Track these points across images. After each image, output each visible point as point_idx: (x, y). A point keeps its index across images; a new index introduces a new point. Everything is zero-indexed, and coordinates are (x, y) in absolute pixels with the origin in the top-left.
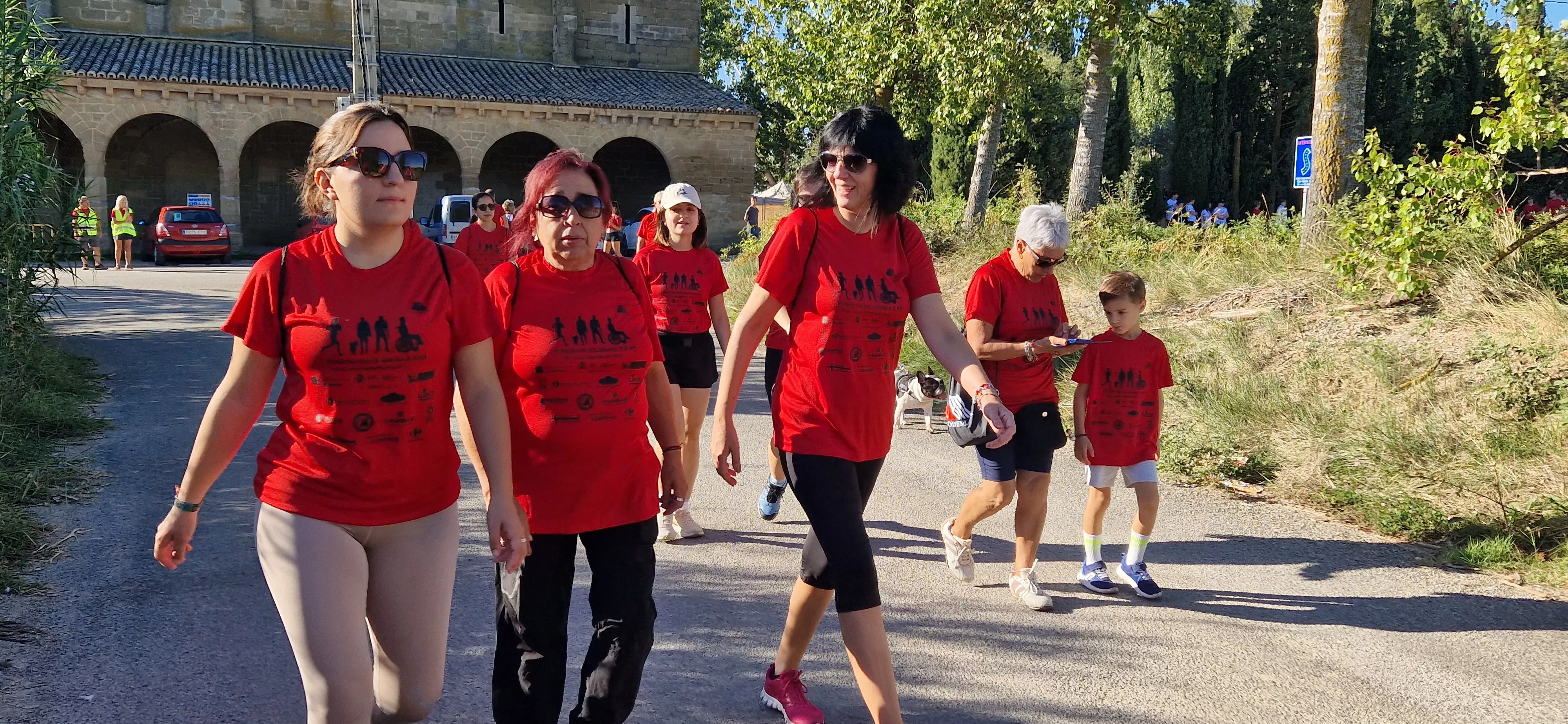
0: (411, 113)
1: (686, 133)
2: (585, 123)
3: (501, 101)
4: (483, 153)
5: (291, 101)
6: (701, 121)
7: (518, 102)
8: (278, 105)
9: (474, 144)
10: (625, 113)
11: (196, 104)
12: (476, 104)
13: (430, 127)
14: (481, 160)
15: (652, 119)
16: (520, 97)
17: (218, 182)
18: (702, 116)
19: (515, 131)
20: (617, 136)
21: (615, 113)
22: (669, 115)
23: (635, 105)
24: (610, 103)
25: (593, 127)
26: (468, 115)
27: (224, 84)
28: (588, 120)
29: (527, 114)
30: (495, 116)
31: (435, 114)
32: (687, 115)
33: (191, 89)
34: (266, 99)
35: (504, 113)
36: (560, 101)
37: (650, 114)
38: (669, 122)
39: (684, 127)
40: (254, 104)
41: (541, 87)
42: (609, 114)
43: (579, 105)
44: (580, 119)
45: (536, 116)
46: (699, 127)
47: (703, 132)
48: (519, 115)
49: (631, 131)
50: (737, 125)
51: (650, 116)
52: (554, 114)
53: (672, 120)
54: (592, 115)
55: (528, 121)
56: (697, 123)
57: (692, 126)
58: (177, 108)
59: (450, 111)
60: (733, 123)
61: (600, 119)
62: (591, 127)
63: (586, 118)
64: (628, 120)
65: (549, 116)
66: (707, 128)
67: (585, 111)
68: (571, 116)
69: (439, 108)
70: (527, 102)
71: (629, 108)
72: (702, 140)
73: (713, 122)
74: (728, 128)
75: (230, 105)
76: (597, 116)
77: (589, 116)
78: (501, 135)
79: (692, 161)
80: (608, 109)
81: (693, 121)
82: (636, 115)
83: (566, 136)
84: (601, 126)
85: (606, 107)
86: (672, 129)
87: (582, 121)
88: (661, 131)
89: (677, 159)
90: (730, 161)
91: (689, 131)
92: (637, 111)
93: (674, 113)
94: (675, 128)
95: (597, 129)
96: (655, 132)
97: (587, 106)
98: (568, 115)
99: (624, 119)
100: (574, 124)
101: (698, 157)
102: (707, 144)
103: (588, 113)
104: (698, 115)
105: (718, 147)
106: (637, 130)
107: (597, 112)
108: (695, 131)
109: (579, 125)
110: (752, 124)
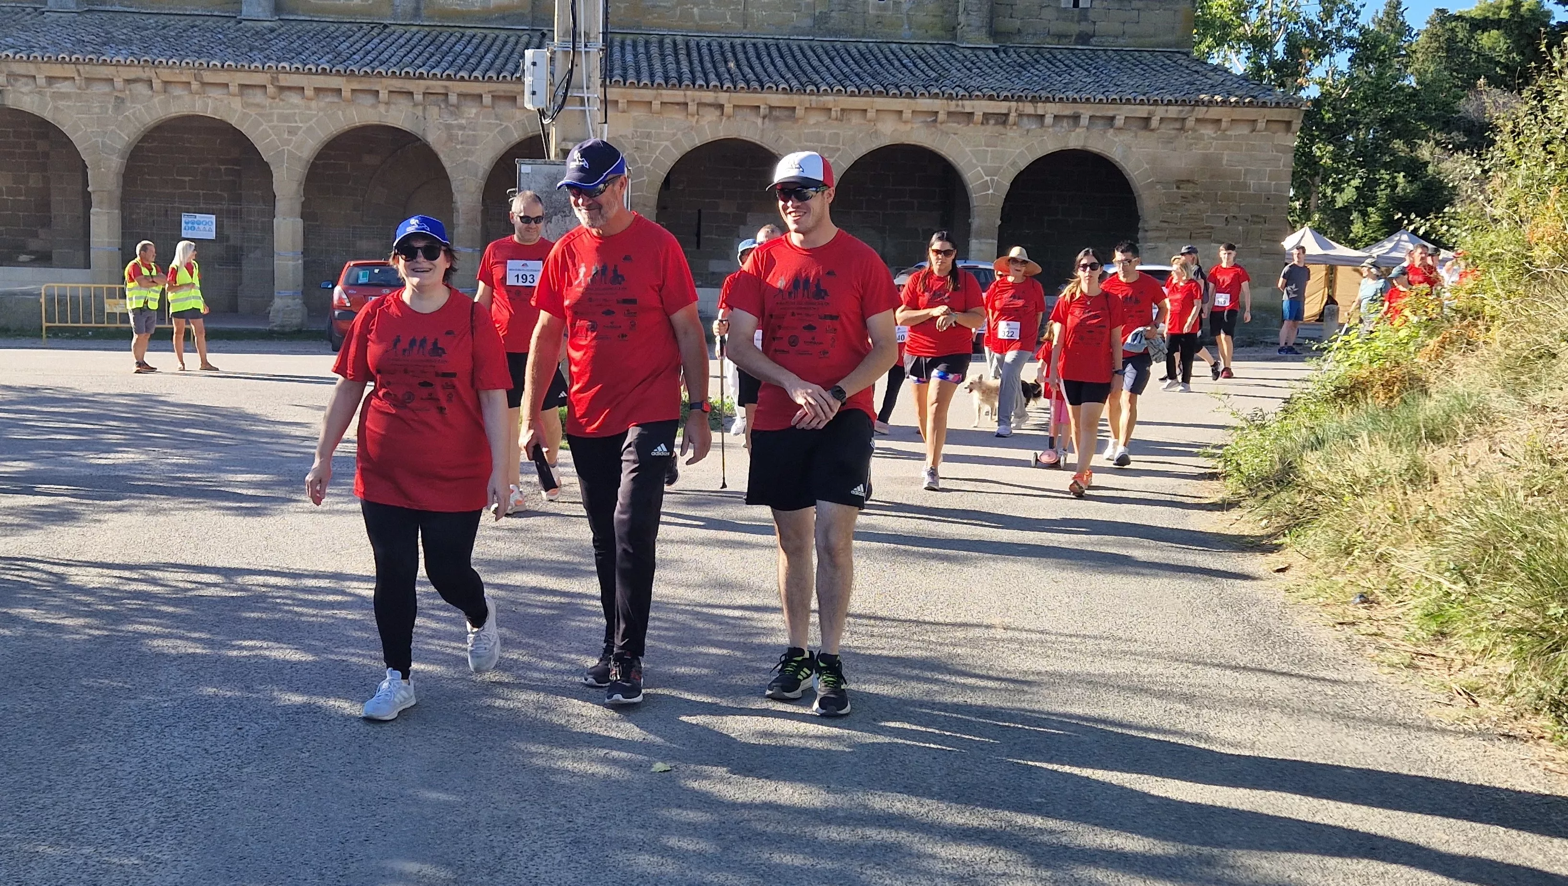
0: (729, 117)
1: (1170, 141)
2: (1000, 128)
6: (1197, 120)
10: (1068, 110)
13: (755, 138)
15: (1113, 118)
16: (898, 87)
20: (1052, 146)
21: (1050, 110)
23: (1084, 96)
24: (1044, 93)
25: (1012, 133)
28: (1005, 123)
29: (907, 115)
36: (962, 92)
37: (1110, 111)
38: (1143, 124)
39: (1168, 130)
43: (991, 98)
44: (992, 122)
45: (920, 118)
46: (1194, 130)
47: (1201, 138)
48: (895, 116)
52: (950, 113)
53: (1146, 121)
54: (1013, 114)
55: (909, 127)
56: (1190, 123)
57: (1182, 129)
59: (787, 113)
61: (1025, 119)
62: (1010, 133)
63: (1003, 119)
64: (1071, 122)
65: (942, 116)
66: (1208, 131)
70: (908, 96)
71: (1075, 100)
72: (1198, 151)
73: (1219, 121)
76: (1020, 115)
77: (1007, 115)
79: (1178, 188)
80: (1040, 104)
81: (1184, 119)
82: (1086, 112)
83: (967, 149)
84: (1028, 131)
85: (1034, 100)
86: (1148, 133)
87: (997, 123)
88: (1126, 137)
89: (1151, 185)
90: (1246, 186)
91: (1177, 137)
92: (1089, 106)
93: (1151, 107)
94: (1153, 130)
95: (1021, 136)
96: (1116, 139)
97: (1006, 99)
98: (971, 114)
99: (1065, 120)
100: (983, 127)
101: (1188, 181)
102: (1207, 159)
103: (1005, 111)
104: (1193, 110)
105: (1224, 162)
106: (1086, 137)
107: (1021, 108)
108: (1186, 137)
109: (991, 128)
110: (1289, 124)
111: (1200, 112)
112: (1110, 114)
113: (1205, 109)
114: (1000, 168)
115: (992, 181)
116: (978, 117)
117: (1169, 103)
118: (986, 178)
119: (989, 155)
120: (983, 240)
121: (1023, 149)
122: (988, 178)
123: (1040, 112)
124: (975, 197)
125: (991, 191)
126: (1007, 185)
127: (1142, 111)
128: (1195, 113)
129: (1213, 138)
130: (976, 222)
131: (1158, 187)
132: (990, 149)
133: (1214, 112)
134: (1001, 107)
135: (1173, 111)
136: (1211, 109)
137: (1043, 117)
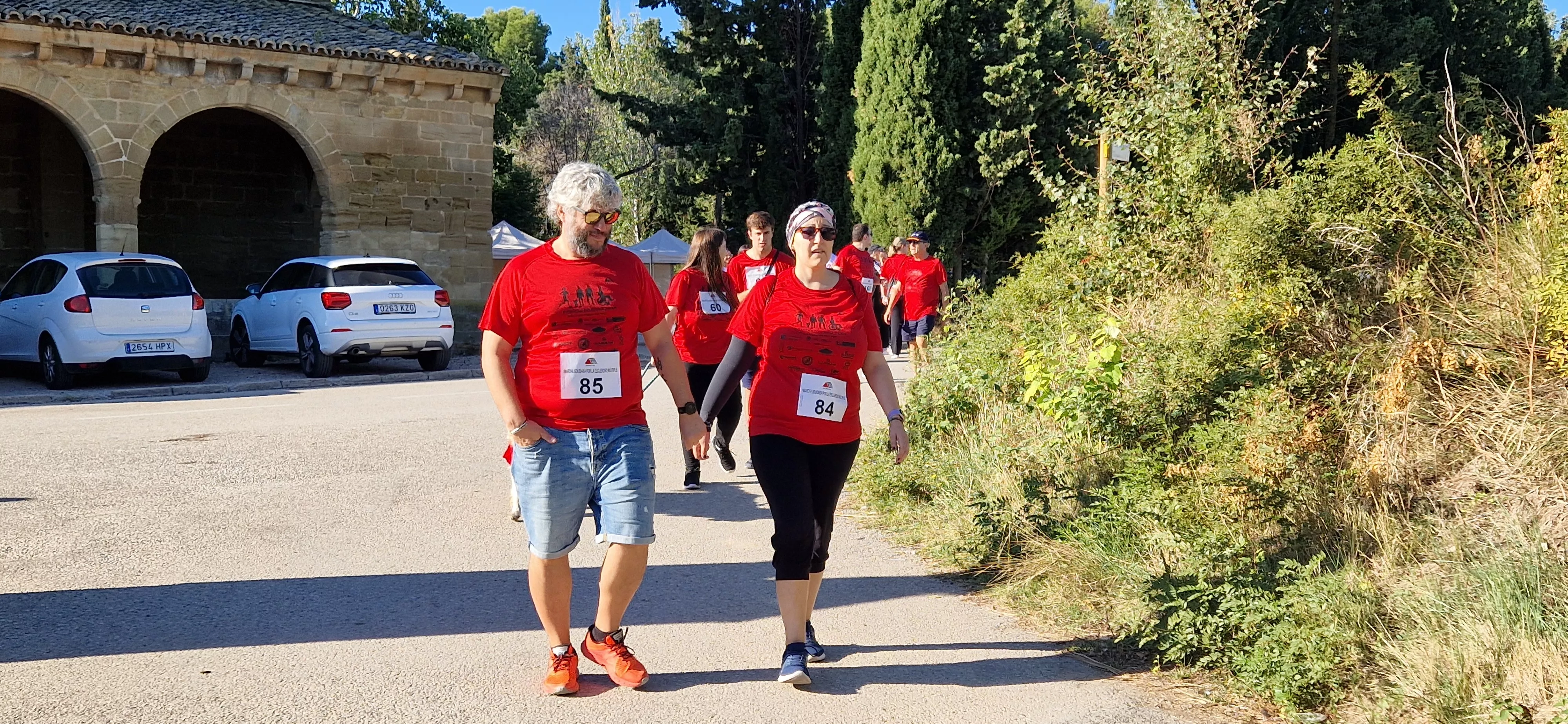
1: (355, 104)
2: (132, 73)
6: (387, 81)
10: (226, 55)
15: (283, 71)
20: (208, 102)
21: (202, 53)
22: (319, 66)
23: (245, 40)
24: (191, 34)
28: (139, 66)
32: (356, 69)
36: (74, 21)
37: (280, 60)
38: (321, 80)
39: (352, 90)
42: (189, 59)
43: (120, 31)
44: (119, 64)
46: (383, 93)
47: (390, 103)
49: (238, 96)
50: (461, 90)
51: (279, 67)
52: (57, 48)
53: (325, 77)
54: (150, 56)
56: (379, 83)
57: (369, 90)
60: (450, 87)
61: (166, 64)
62: (149, 81)
63: (135, 61)
64: (229, 72)
65: (45, 51)
66: (398, 95)
71: (231, 44)
72: (387, 119)
73: (412, 83)
74: (439, 96)
76: (160, 57)
77: (141, 56)
79: (368, 162)
80: (187, 44)
81: (370, 79)
82: (250, 60)
83: (86, 100)
84: (171, 80)
85: (179, 38)
86: (326, 93)
87: (126, 66)
88: (301, 96)
89: (336, 159)
90: (444, 163)
91: (362, 100)
92: (253, 51)
93: (332, 60)
94: (333, 89)
95: (162, 86)
96: (289, 98)
97: (140, 33)
98: (90, 50)
99: (221, 69)
100: (106, 71)
101: (379, 155)
102: (399, 129)
103: (139, 50)
104: (382, 68)
105: (420, 134)
106: (250, 95)
107: (161, 48)
108: (374, 101)
109: (118, 73)
110: (487, 92)
111: (390, 70)
112: (281, 64)
113: (396, 67)
114: (135, 127)
115: (125, 144)
116: (100, 55)
117: (355, 56)
118: (116, 140)
119: (119, 107)
120: (116, 226)
121: (166, 103)
122: (119, 141)
123: (188, 54)
124: (102, 167)
125: (124, 158)
126: (146, 151)
127: (321, 64)
128: (383, 71)
129: (405, 104)
130: (104, 201)
131: (345, 160)
132: (118, 101)
133: (407, 72)
134: (134, 44)
135: (359, 67)
136: (402, 67)
137: (190, 62)
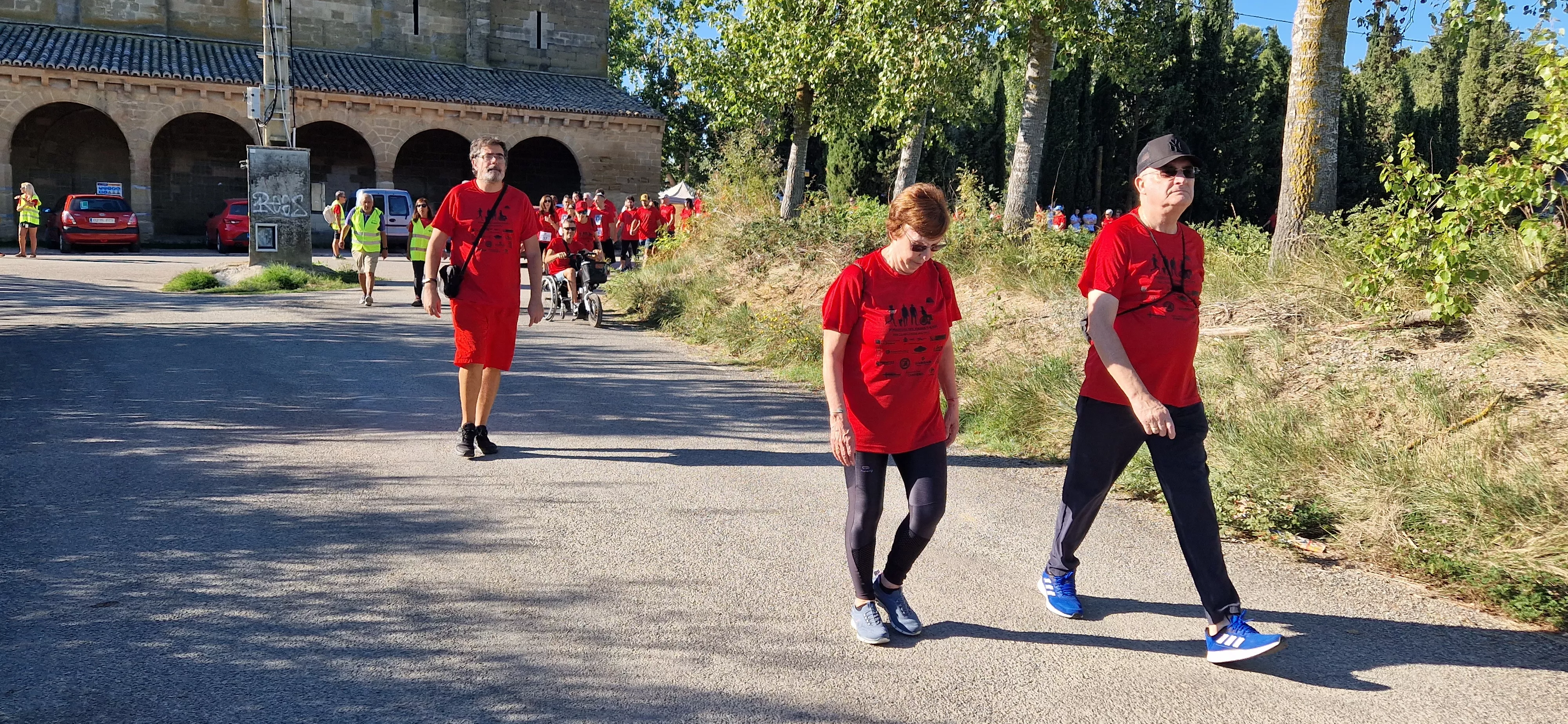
0: (325, 108)
1: (596, 134)
2: (498, 122)
3: (415, 98)
4: (397, 148)
5: (203, 93)
6: (610, 124)
7: (433, 100)
8: (191, 97)
9: (388, 139)
10: (537, 114)
11: (106, 94)
12: (391, 100)
13: (344, 121)
14: (395, 155)
15: (563, 120)
16: (434, 95)
17: (129, 171)
18: (611, 119)
19: (429, 128)
20: (529, 134)
21: (527, 113)
22: (580, 117)
23: (546, 107)
24: (523, 104)
25: (505, 126)
26: (382, 111)
27: (135, 75)
28: (500, 120)
29: (441, 112)
30: (409, 113)
31: (349, 109)
32: (596, 118)
33: (101, 79)
34: (179, 91)
35: (418, 110)
36: (474, 100)
37: (561, 116)
38: (580, 123)
39: (594, 128)
40: (166, 95)
41: (455, 87)
42: (521, 114)
43: (492, 105)
44: (493, 118)
45: (449, 114)
46: (608, 129)
47: (612, 134)
48: (433, 112)
49: (542, 131)
50: (644, 128)
51: (562, 117)
52: (467, 112)
53: (582, 122)
54: (505, 115)
55: (442, 119)
56: (606, 125)
57: (602, 128)
58: (86, 97)
59: (364, 107)
60: (640, 126)
61: (513, 118)
62: (504, 126)
63: (499, 117)
64: (539, 121)
65: (462, 114)
66: (616, 130)
67: (499, 110)
68: (485, 115)
69: (353, 103)
70: (441, 101)
71: (541, 109)
72: (609, 142)
73: (622, 124)
74: (635, 130)
75: (142, 96)
77: (502, 115)
78: (415, 132)
79: (601, 161)
80: (521, 110)
81: (602, 122)
82: (547, 116)
84: (514, 126)
85: (518, 107)
86: (582, 130)
87: (496, 119)
88: (571, 131)
89: (586, 159)
90: (637, 161)
91: (599, 133)
92: (549, 112)
93: (585, 115)
94: (585, 129)
95: (510, 129)
96: (566, 132)
97: (501, 105)
98: (481, 113)
99: (535, 120)
100: (487, 122)
101: (606, 157)
102: (616, 146)
103: (501, 112)
104: (607, 118)
105: (625, 148)
106: (548, 131)
107: (510, 112)
108: (604, 133)
109: (492, 124)
110: (658, 127)
113: (614, 117)
117: (594, 113)
121: (511, 135)
129: (618, 135)
131: (591, 160)
133: (619, 120)
136: (616, 118)
137: (522, 117)
